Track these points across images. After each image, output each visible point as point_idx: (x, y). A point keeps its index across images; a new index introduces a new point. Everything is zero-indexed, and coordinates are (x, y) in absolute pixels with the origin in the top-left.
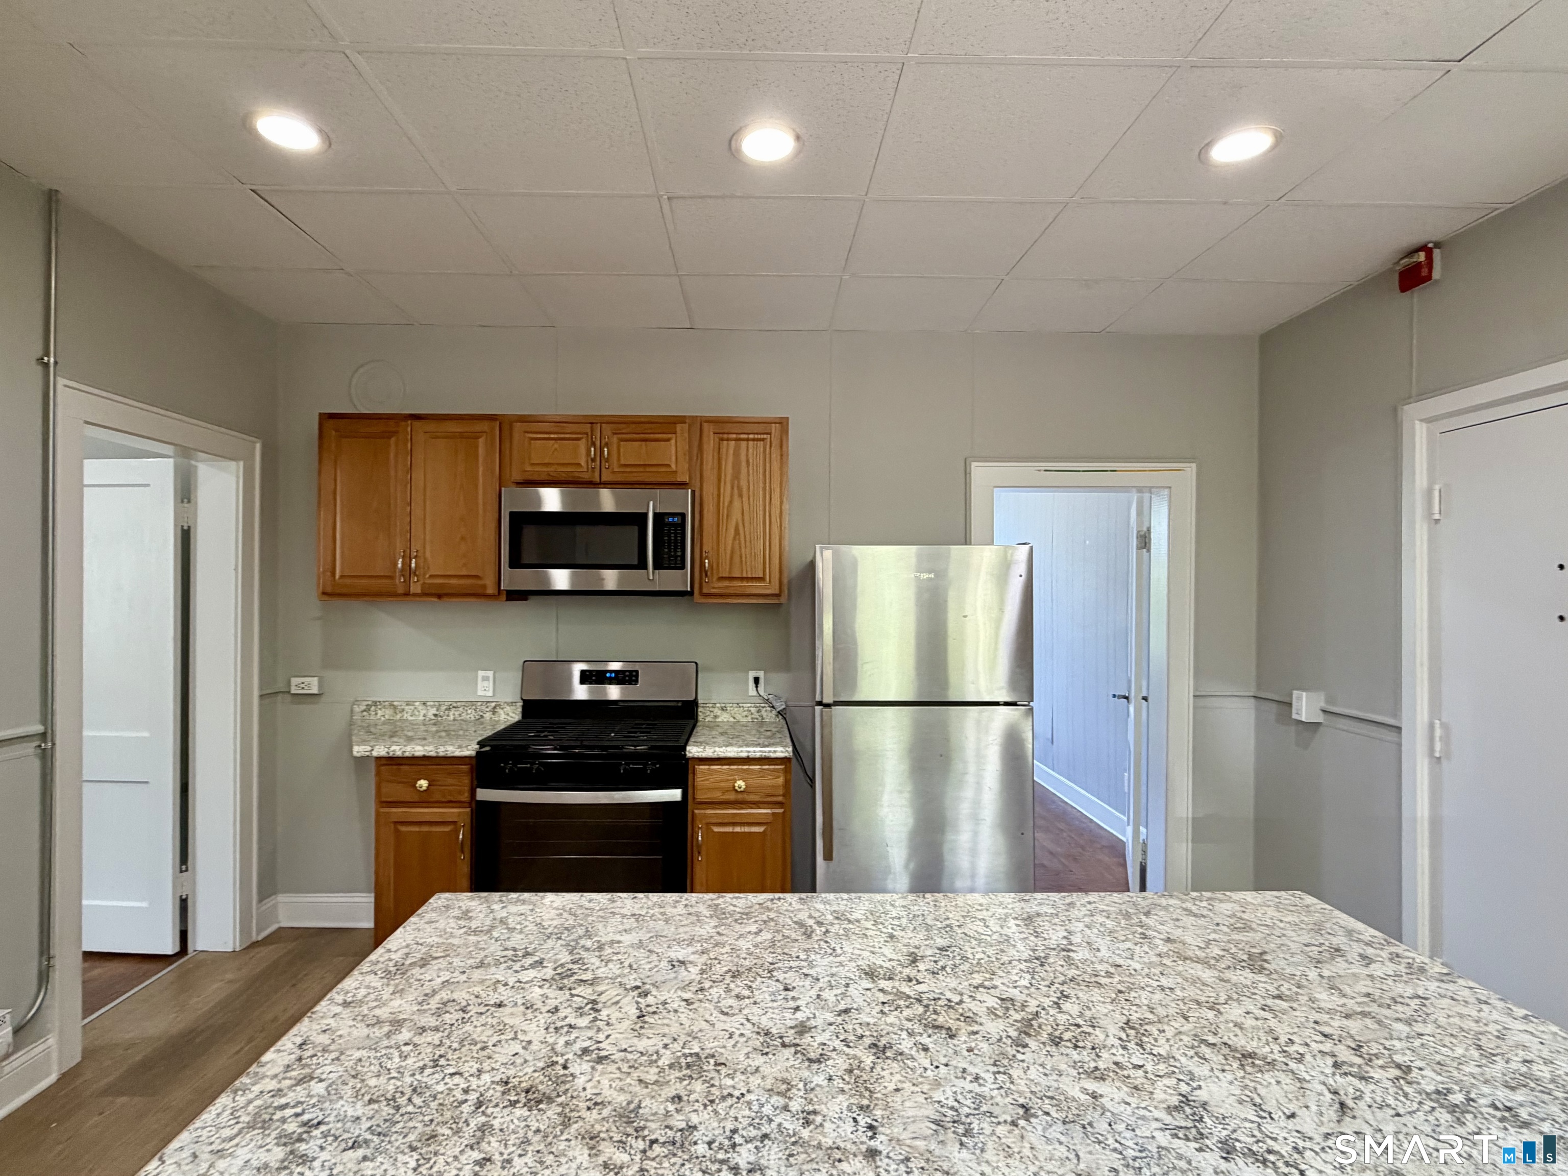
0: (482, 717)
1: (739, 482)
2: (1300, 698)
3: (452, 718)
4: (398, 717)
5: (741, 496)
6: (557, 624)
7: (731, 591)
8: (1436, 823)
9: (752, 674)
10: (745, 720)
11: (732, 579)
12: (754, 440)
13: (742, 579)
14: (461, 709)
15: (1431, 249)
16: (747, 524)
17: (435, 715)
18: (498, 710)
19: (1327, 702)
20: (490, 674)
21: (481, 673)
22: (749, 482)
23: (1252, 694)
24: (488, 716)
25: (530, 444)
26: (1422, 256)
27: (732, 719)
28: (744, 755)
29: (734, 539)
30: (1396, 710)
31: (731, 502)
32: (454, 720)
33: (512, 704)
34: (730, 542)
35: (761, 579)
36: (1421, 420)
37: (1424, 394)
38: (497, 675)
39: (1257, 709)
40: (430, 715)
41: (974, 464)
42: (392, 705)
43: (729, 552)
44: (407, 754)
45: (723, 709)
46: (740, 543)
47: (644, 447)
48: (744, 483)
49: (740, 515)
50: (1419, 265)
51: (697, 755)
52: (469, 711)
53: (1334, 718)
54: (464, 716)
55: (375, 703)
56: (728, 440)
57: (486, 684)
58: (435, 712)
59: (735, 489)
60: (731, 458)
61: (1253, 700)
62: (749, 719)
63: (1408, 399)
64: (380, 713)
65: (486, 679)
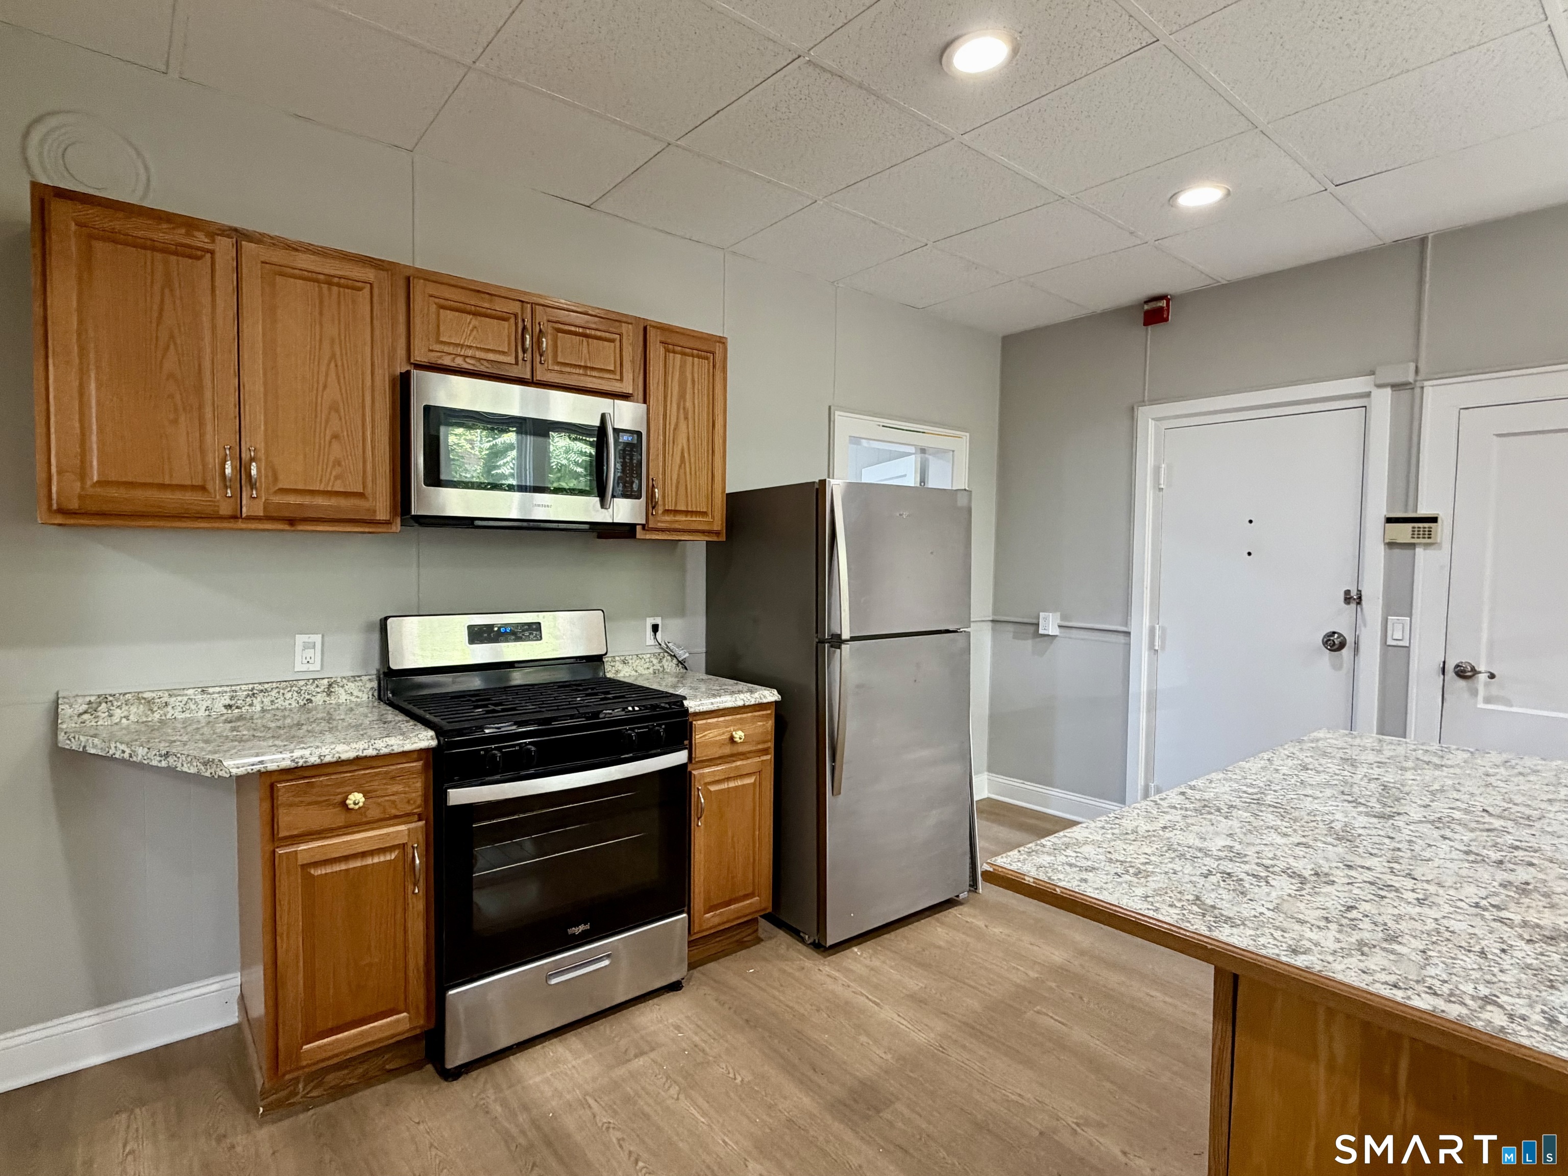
0: (310, 701)
1: (684, 404)
2: (1045, 619)
3: (258, 708)
4: (157, 716)
5: (686, 418)
6: (418, 566)
7: (677, 526)
8: (1152, 695)
9: (650, 621)
10: (646, 672)
11: (676, 512)
12: (699, 357)
13: (686, 513)
14: (274, 693)
15: (1169, 299)
16: (692, 453)
17: (228, 707)
18: (336, 688)
19: (1063, 618)
20: (317, 638)
21: (300, 639)
22: (694, 404)
23: (991, 619)
24: (319, 699)
25: (438, 315)
26: (1163, 303)
27: (634, 673)
28: (740, 703)
29: (680, 466)
30: (1126, 621)
31: (677, 425)
32: (263, 710)
33: (354, 678)
34: (676, 468)
35: (704, 514)
36: (1152, 419)
37: (1154, 401)
38: (326, 639)
39: (993, 629)
40: (219, 707)
41: (837, 413)
42: (139, 697)
43: (674, 481)
44: (328, 759)
45: (624, 662)
46: (685, 473)
47: (585, 343)
48: (689, 404)
49: (685, 441)
50: (1162, 308)
51: (697, 709)
52: (288, 695)
53: (1067, 630)
54: (280, 703)
55: (104, 699)
56: (674, 352)
57: (310, 653)
58: (228, 702)
59: (682, 411)
60: (677, 374)
61: (990, 624)
62: (651, 671)
63: (1143, 403)
64: (118, 713)
65: (306, 646)
